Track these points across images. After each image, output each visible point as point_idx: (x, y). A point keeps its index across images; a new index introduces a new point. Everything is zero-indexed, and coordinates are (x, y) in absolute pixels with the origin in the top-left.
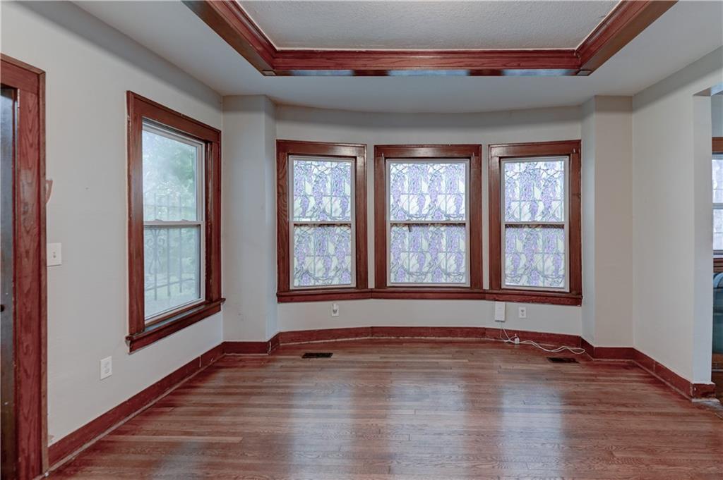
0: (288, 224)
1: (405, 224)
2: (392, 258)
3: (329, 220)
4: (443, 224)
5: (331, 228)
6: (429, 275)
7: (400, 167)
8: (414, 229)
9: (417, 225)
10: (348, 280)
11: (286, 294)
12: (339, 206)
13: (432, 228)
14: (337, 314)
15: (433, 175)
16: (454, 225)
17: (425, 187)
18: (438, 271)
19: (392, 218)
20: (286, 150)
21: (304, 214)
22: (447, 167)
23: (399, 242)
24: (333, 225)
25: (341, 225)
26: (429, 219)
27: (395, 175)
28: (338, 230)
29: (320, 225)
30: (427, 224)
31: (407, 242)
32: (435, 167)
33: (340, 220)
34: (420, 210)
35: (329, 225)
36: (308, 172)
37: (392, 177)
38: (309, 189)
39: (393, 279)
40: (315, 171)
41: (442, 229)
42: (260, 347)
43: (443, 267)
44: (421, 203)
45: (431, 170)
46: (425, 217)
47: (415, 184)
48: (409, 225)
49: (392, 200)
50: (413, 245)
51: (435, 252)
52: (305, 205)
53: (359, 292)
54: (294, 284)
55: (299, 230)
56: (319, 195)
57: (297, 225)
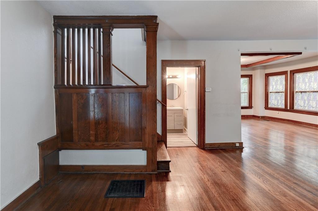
0: (268, 92)
1: (300, 92)
2: (295, 101)
3: (279, 91)
4: (311, 92)
5: (279, 93)
6: (307, 107)
7: (299, 75)
8: (303, 93)
9: (303, 92)
10: (283, 107)
11: (267, 108)
12: (281, 88)
13: (308, 93)
14: (279, 114)
16: (315, 92)
17: (307, 80)
19: (297, 90)
20: (267, 76)
21: (272, 90)
22: (314, 73)
23: (298, 97)
24: (279, 92)
25: (281, 92)
26: (308, 90)
27: (298, 78)
28: (281, 93)
29: (276, 92)
30: (306, 92)
31: (300, 97)
32: (310, 74)
34: (305, 88)
35: (278, 92)
36: (274, 79)
37: (297, 78)
38: (274, 83)
39: (296, 107)
40: (276, 79)
41: (311, 93)
42: (259, 117)
43: (311, 105)
44: (305, 86)
45: (309, 75)
46: (307, 89)
47: (304, 80)
48: (301, 92)
49: (297, 85)
50: (302, 98)
51: (309, 100)
52: (273, 88)
53: (285, 110)
54: (270, 106)
55: (271, 94)
56: (276, 85)
57: (270, 92)
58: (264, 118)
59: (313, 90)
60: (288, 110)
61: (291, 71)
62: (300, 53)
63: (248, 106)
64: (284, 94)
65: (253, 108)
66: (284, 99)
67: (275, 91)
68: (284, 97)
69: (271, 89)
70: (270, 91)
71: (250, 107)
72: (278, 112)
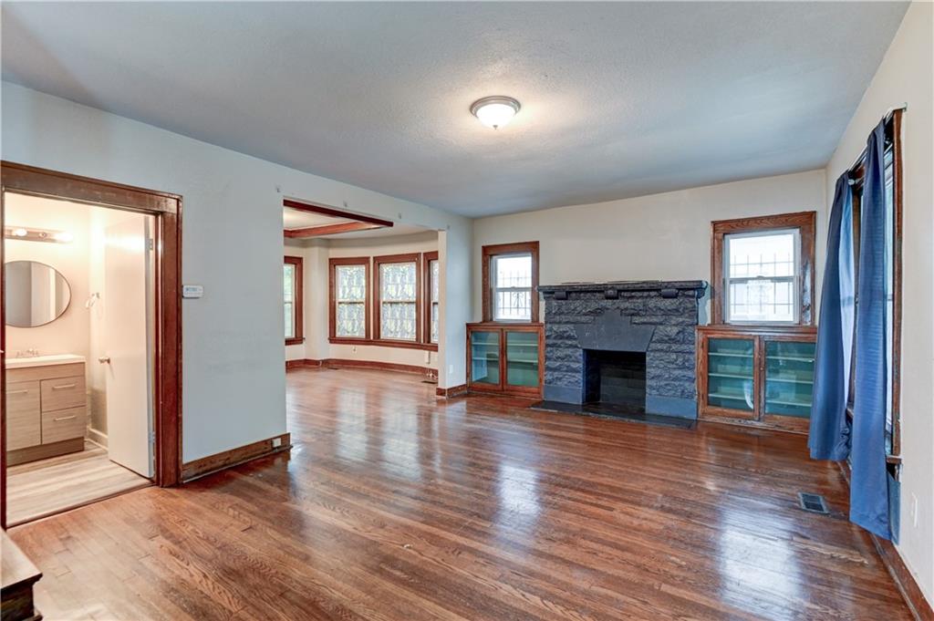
0: (335, 303)
1: (389, 303)
2: (382, 323)
3: (355, 300)
4: (406, 303)
5: (355, 305)
6: (400, 333)
8: (394, 306)
9: (394, 303)
10: (363, 335)
11: (333, 339)
12: (359, 293)
13: (400, 305)
14: (356, 352)
15: (403, 272)
16: (411, 303)
17: (399, 281)
18: (404, 331)
19: (384, 299)
20: (334, 263)
21: (343, 297)
22: (408, 267)
23: (386, 311)
24: (356, 303)
25: (360, 303)
26: (400, 299)
28: (358, 306)
29: (351, 303)
30: (399, 303)
31: (389, 313)
33: (360, 300)
34: (396, 294)
35: (354, 303)
36: (345, 273)
37: (384, 275)
38: (346, 282)
39: (383, 336)
40: (349, 273)
41: (406, 305)
42: (316, 363)
43: (406, 329)
44: (397, 290)
46: (398, 298)
47: (394, 279)
48: (391, 303)
49: (384, 288)
50: (393, 314)
51: (402, 319)
52: (344, 292)
53: (366, 342)
54: (338, 334)
55: (341, 306)
56: (350, 287)
57: (340, 303)
58: (328, 364)
59: (407, 299)
60: (371, 341)
61: (374, 258)
62: (390, 224)
63: (294, 336)
64: (364, 306)
65: (304, 343)
66: (364, 318)
67: (348, 300)
68: (364, 313)
69: (341, 295)
70: (341, 300)
71: (297, 340)
72: (353, 347)
